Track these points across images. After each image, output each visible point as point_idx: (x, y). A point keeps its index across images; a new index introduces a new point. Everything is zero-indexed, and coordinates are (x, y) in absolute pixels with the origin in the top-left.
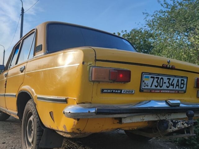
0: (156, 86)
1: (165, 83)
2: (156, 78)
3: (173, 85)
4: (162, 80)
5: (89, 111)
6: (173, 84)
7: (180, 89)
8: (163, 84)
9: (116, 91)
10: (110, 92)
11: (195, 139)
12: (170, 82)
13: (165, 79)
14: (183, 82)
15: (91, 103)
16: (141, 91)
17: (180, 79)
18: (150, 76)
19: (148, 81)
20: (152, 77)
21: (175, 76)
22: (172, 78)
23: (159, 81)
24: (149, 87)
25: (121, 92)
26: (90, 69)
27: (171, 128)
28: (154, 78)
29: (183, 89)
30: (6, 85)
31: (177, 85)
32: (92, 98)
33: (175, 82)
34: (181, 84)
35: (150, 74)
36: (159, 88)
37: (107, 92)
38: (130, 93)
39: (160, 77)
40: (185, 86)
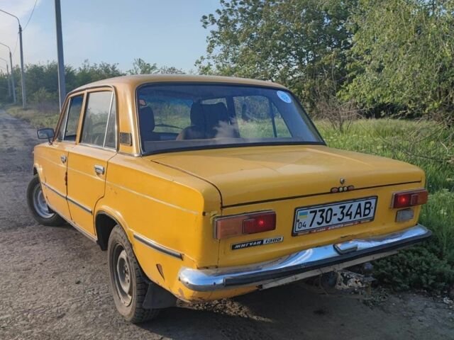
0: (319, 223)
1: (335, 215)
2: (320, 211)
3: (350, 215)
4: (329, 212)
5: (215, 283)
6: (349, 213)
7: (362, 218)
8: (333, 217)
9: (255, 243)
10: (245, 247)
11: (400, 274)
12: (345, 212)
13: (336, 209)
14: (368, 206)
15: (217, 267)
16: (294, 234)
17: (363, 203)
18: (309, 211)
19: (306, 219)
20: (311, 212)
21: (355, 200)
22: (348, 206)
23: (324, 215)
24: (308, 227)
25: (262, 243)
26: (213, 221)
27: (340, 284)
28: (315, 212)
29: (368, 216)
30: (66, 179)
31: (357, 213)
32: (219, 259)
33: (354, 210)
34: (365, 209)
35: (308, 207)
36: (324, 224)
37: (241, 248)
38: (277, 241)
39: (326, 208)
40: (372, 210)
